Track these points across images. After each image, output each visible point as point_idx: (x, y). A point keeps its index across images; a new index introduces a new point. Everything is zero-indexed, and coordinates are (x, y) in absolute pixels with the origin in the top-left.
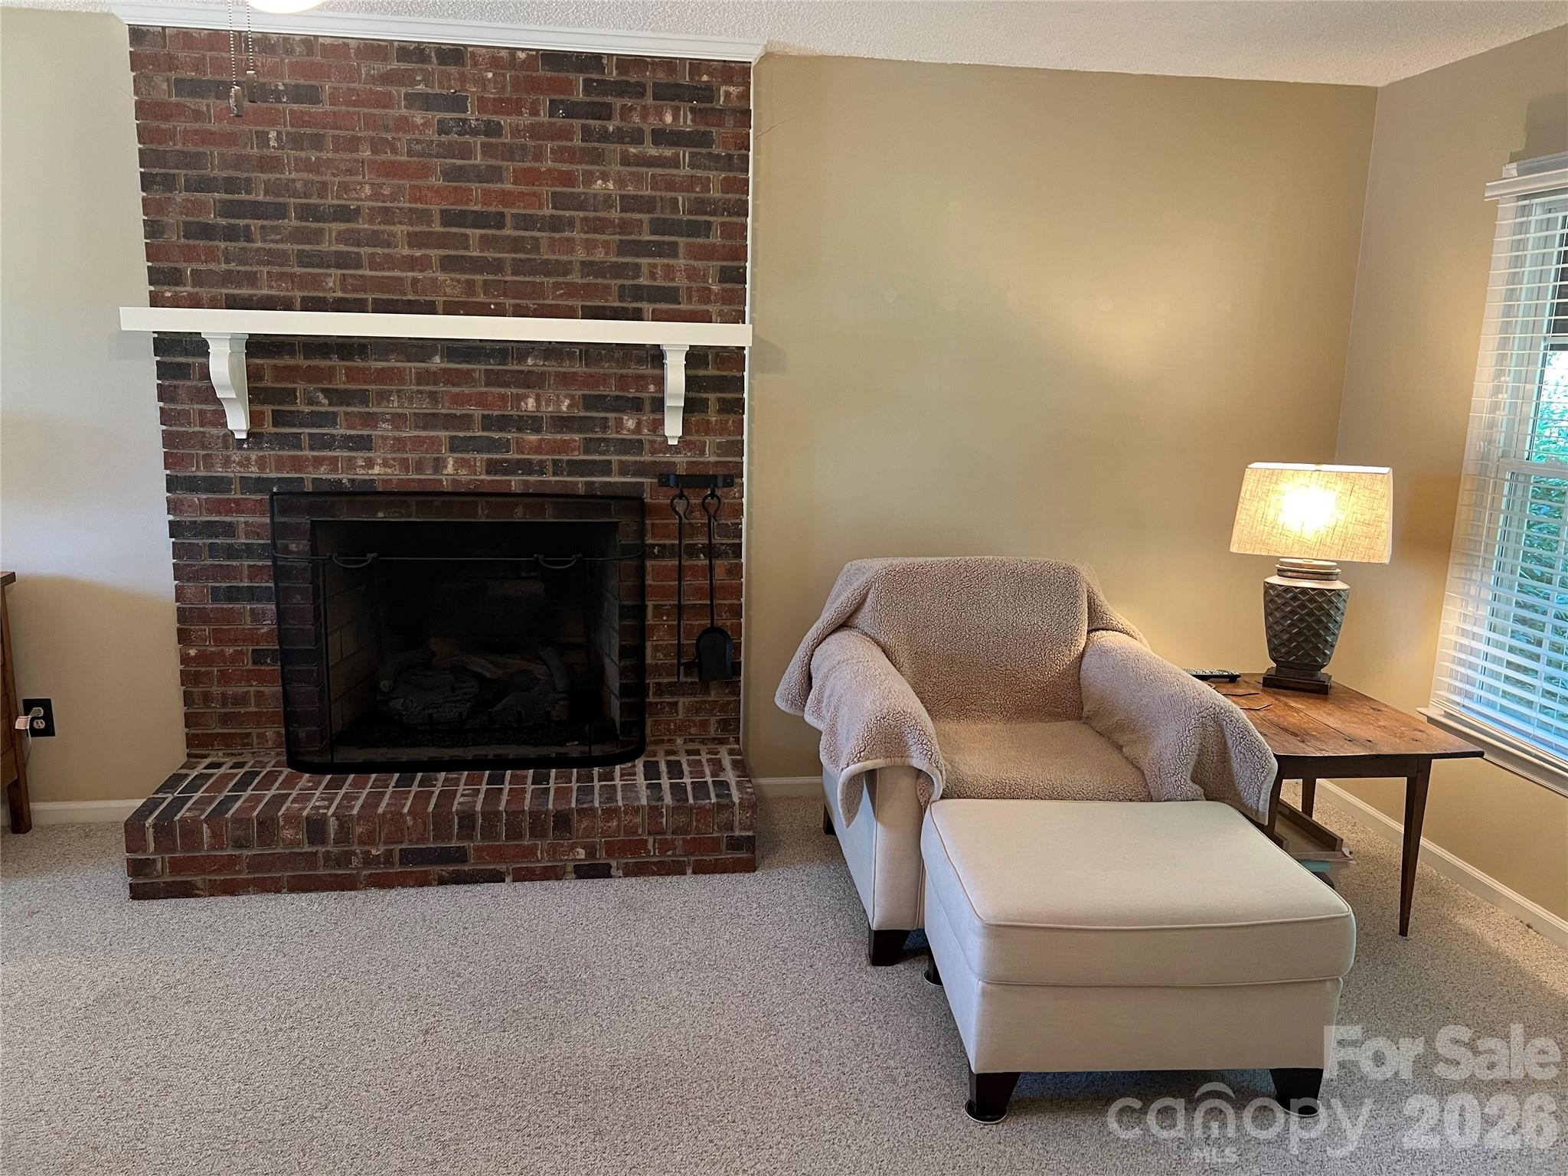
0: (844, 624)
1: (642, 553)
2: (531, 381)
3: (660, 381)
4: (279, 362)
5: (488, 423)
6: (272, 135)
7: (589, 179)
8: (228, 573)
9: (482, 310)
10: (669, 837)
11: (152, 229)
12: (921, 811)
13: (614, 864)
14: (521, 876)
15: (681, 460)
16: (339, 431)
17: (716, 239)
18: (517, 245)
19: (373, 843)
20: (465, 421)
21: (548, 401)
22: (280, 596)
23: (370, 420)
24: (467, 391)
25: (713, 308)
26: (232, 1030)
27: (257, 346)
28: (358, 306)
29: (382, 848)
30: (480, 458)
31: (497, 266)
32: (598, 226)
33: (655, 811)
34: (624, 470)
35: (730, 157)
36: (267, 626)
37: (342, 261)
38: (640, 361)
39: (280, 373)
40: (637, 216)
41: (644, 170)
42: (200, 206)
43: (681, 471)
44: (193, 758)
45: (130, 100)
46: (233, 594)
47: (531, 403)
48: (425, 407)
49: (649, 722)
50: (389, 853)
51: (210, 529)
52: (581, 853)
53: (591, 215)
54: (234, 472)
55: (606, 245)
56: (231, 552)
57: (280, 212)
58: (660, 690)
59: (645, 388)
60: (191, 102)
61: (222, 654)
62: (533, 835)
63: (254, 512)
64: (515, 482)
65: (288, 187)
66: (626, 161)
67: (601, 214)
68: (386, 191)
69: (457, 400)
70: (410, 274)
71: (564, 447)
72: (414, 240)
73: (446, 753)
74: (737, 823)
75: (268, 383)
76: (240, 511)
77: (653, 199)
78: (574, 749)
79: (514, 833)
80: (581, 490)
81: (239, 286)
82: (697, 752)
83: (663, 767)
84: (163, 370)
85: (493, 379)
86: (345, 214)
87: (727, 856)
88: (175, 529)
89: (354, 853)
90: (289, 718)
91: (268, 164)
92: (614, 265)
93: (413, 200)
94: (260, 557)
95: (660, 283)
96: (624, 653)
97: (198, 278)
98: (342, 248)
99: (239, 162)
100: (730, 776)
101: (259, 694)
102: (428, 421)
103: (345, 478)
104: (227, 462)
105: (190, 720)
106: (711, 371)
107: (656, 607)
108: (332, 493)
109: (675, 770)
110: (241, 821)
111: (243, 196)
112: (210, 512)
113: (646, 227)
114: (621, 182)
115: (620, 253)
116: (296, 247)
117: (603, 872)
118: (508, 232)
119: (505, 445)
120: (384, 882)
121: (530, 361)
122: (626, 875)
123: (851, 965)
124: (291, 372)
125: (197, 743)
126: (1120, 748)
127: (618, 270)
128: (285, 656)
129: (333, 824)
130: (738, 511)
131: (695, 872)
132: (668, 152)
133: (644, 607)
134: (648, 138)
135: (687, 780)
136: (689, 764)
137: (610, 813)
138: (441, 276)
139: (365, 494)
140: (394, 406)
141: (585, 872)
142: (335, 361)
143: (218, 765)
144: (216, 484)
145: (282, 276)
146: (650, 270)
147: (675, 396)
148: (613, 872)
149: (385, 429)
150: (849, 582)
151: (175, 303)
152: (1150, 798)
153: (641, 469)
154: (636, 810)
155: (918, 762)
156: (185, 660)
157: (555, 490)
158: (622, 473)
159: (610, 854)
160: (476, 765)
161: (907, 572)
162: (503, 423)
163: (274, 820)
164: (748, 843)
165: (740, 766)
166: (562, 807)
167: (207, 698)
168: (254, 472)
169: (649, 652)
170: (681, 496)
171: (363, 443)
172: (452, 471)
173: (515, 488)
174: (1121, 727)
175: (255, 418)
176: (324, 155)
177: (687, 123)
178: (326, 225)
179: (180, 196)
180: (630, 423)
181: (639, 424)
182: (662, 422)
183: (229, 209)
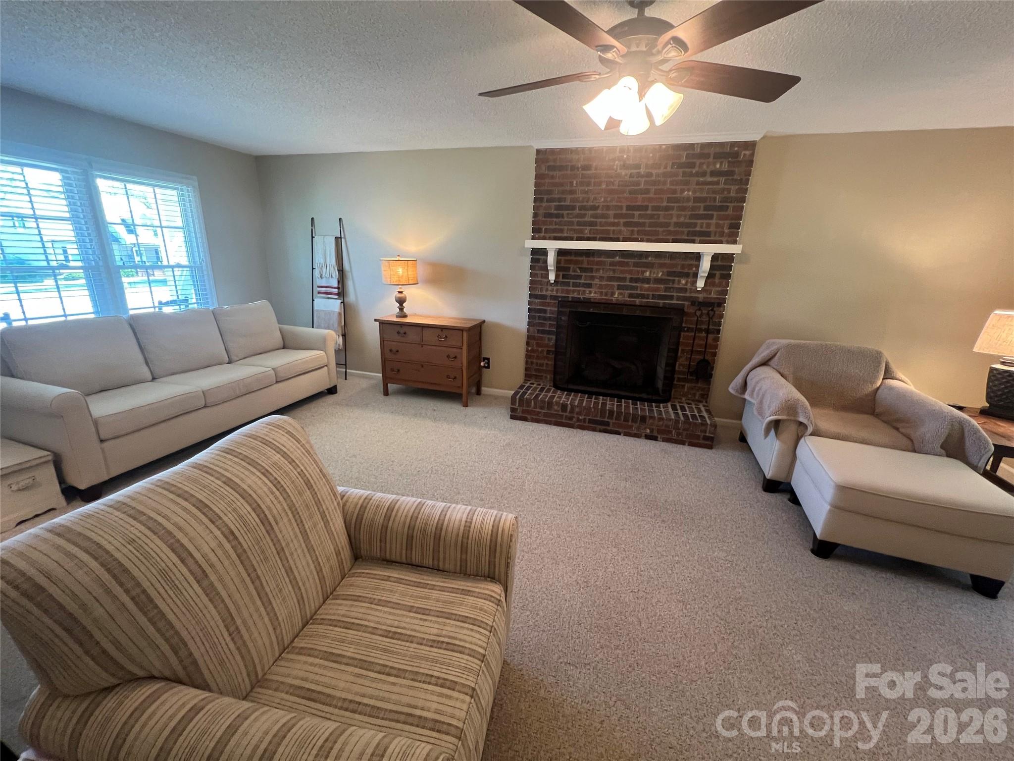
0: (765, 363)
1: (680, 329)
2: (650, 266)
3: (698, 267)
4: (566, 258)
5: (632, 280)
6: (575, 182)
7: (682, 191)
8: (542, 325)
9: (636, 240)
10: (681, 431)
11: (535, 215)
12: (798, 439)
13: (659, 436)
14: (627, 434)
15: (701, 297)
16: (582, 281)
17: (730, 212)
18: (652, 216)
19: (581, 415)
20: (624, 279)
21: (654, 273)
22: (557, 334)
23: (593, 278)
24: (626, 268)
25: (724, 239)
26: (543, 462)
27: (561, 253)
28: (594, 239)
29: (583, 417)
30: (627, 292)
31: (643, 225)
32: (683, 209)
33: (677, 421)
34: (678, 298)
35: (741, 179)
36: (552, 343)
37: (592, 224)
38: (692, 259)
39: (567, 261)
40: (699, 204)
41: (704, 187)
42: (550, 207)
43: (700, 300)
44: (526, 381)
45: (533, 173)
46: (543, 332)
47: (648, 274)
48: (611, 274)
49: (673, 390)
50: (585, 419)
51: (540, 311)
52: (648, 431)
53: (681, 205)
54: (549, 293)
55: (685, 216)
56: (545, 319)
57: (573, 208)
58: (679, 380)
59: (692, 269)
60: (551, 173)
61: (538, 350)
62: (633, 421)
63: (552, 306)
64: (638, 301)
65: (576, 200)
66: (698, 183)
67: (685, 204)
68: (609, 199)
69: (622, 272)
70: (612, 228)
71: (657, 289)
72: (616, 216)
73: (602, 391)
74: (708, 431)
75: (562, 265)
76: (548, 306)
77: (707, 197)
78: (644, 396)
79: (626, 420)
80: (661, 305)
81: (558, 233)
82: (691, 404)
83: (678, 407)
84: (532, 260)
85: (636, 265)
86: (595, 208)
87: (702, 441)
88: (530, 310)
89: (574, 417)
90: (555, 373)
91: (572, 192)
92: (687, 223)
93: (617, 202)
94: (553, 321)
95: (704, 229)
96: (667, 365)
97: (546, 231)
98: (592, 220)
99: (563, 192)
100: (705, 414)
101: (547, 364)
102: (610, 279)
103: (582, 297)
104: (547, 290)
105: (526, 369)
106: (719, 263)
107: (683, 350)
108: (577, 302)
109: (683, 408)
110: (543, 401)
111: (563, 203)
112: (540, 305)
113: (702, 208)
114: (694, 192)
115: (690, 219)
116: (577, 220)
117: (655, 438)
118: (649, 212)
119: (636, 288)
120: (583, 428)
121: (650, 259)
122: (663, 441)
123: (756, 489)
124: (570, 262)
125: (528, 376)
126: (897, 429)
127: (688, 225)
128: (557, 353)
129: (569, 406)
130: (721, 316)
131: (689, 445)
132: (715, 179)
133: (678, 349)
134: (708, 174)
135: (688, 413)
136: (688, 407)
137: (661, 419)
138: (623, 228)
139: (588, 302)
140: (601, 273)
141: (650, 437)
142: (584, 259)
143: (533, 384)
144: (544, 297)
145: (571, 230)
146: (701, 225)
147: (704, 272)
148: (659, 439)
149: (597, 281)
150: (768, 348)
151: (539, 239)
152: (914, 451)
153: (685, 299)
154: (670, 420)
155: (801, 419)
156: (527, 351)
157: (651, 305)
158: (678, 300)
159: (658, 433)
160: (612, 396)
161: (797, 346)
162: (637, 280)
163: (552, 403)
164: (711, 439)
165: (708, 411)
166: (644, 414)
167: (532, 363)
168: (554, 293)
169: (677, 365)
170: (699, 310)
171: (589, 286)
172: (617, 296)
173: (637, 303)
174: (899, 420)
175: (557, 276)
176: (590, 188)
177: (725, 167)
178: (587, 212)
179: (544, 204)
180: (683, 282)
181: (687, 282)
182: (696, 282)
183: (558, 208)
